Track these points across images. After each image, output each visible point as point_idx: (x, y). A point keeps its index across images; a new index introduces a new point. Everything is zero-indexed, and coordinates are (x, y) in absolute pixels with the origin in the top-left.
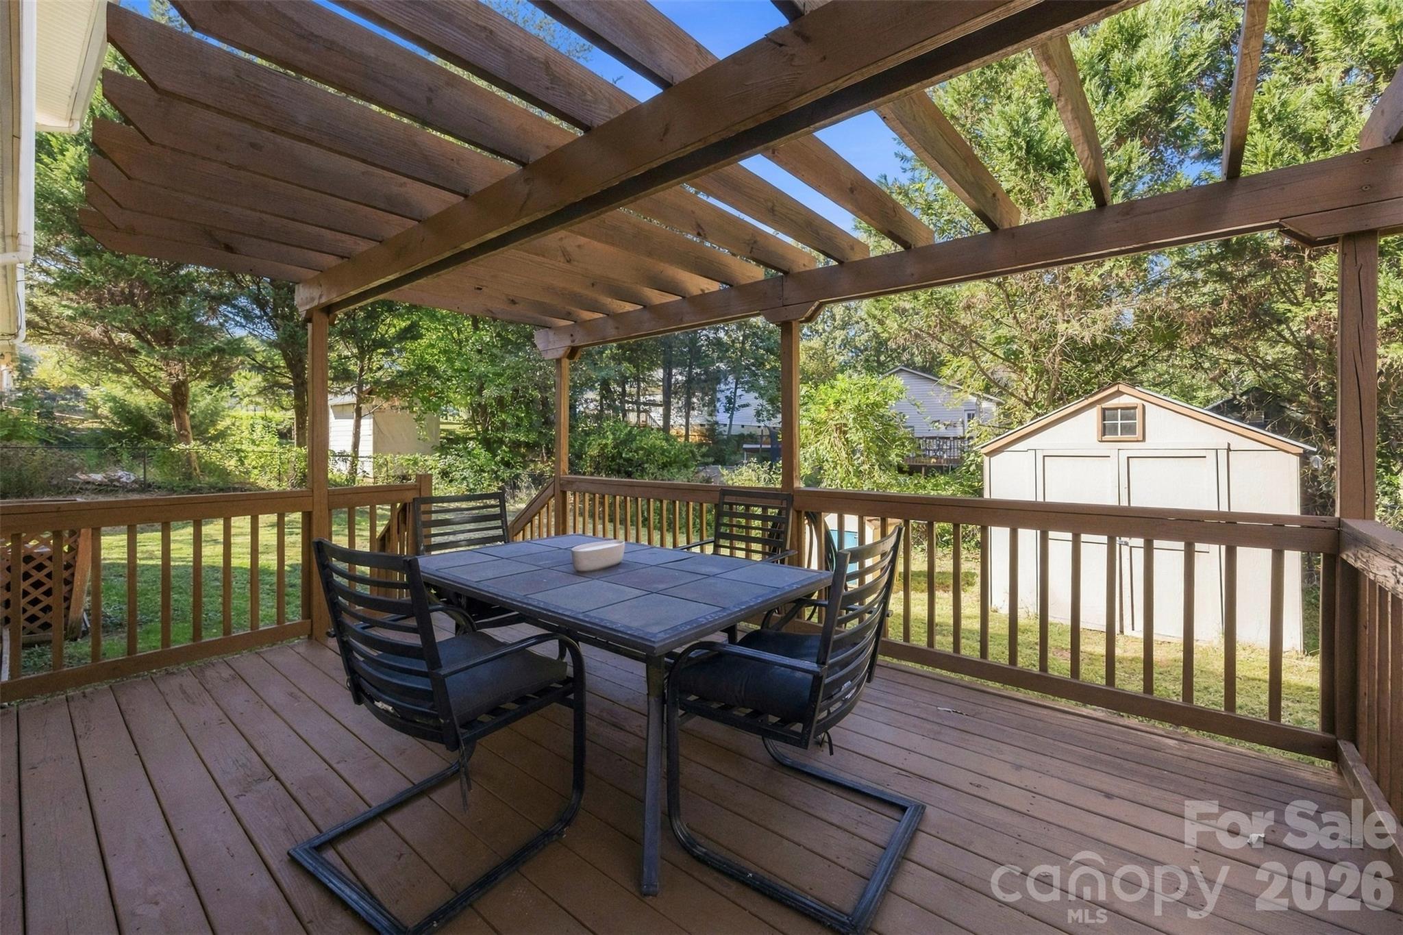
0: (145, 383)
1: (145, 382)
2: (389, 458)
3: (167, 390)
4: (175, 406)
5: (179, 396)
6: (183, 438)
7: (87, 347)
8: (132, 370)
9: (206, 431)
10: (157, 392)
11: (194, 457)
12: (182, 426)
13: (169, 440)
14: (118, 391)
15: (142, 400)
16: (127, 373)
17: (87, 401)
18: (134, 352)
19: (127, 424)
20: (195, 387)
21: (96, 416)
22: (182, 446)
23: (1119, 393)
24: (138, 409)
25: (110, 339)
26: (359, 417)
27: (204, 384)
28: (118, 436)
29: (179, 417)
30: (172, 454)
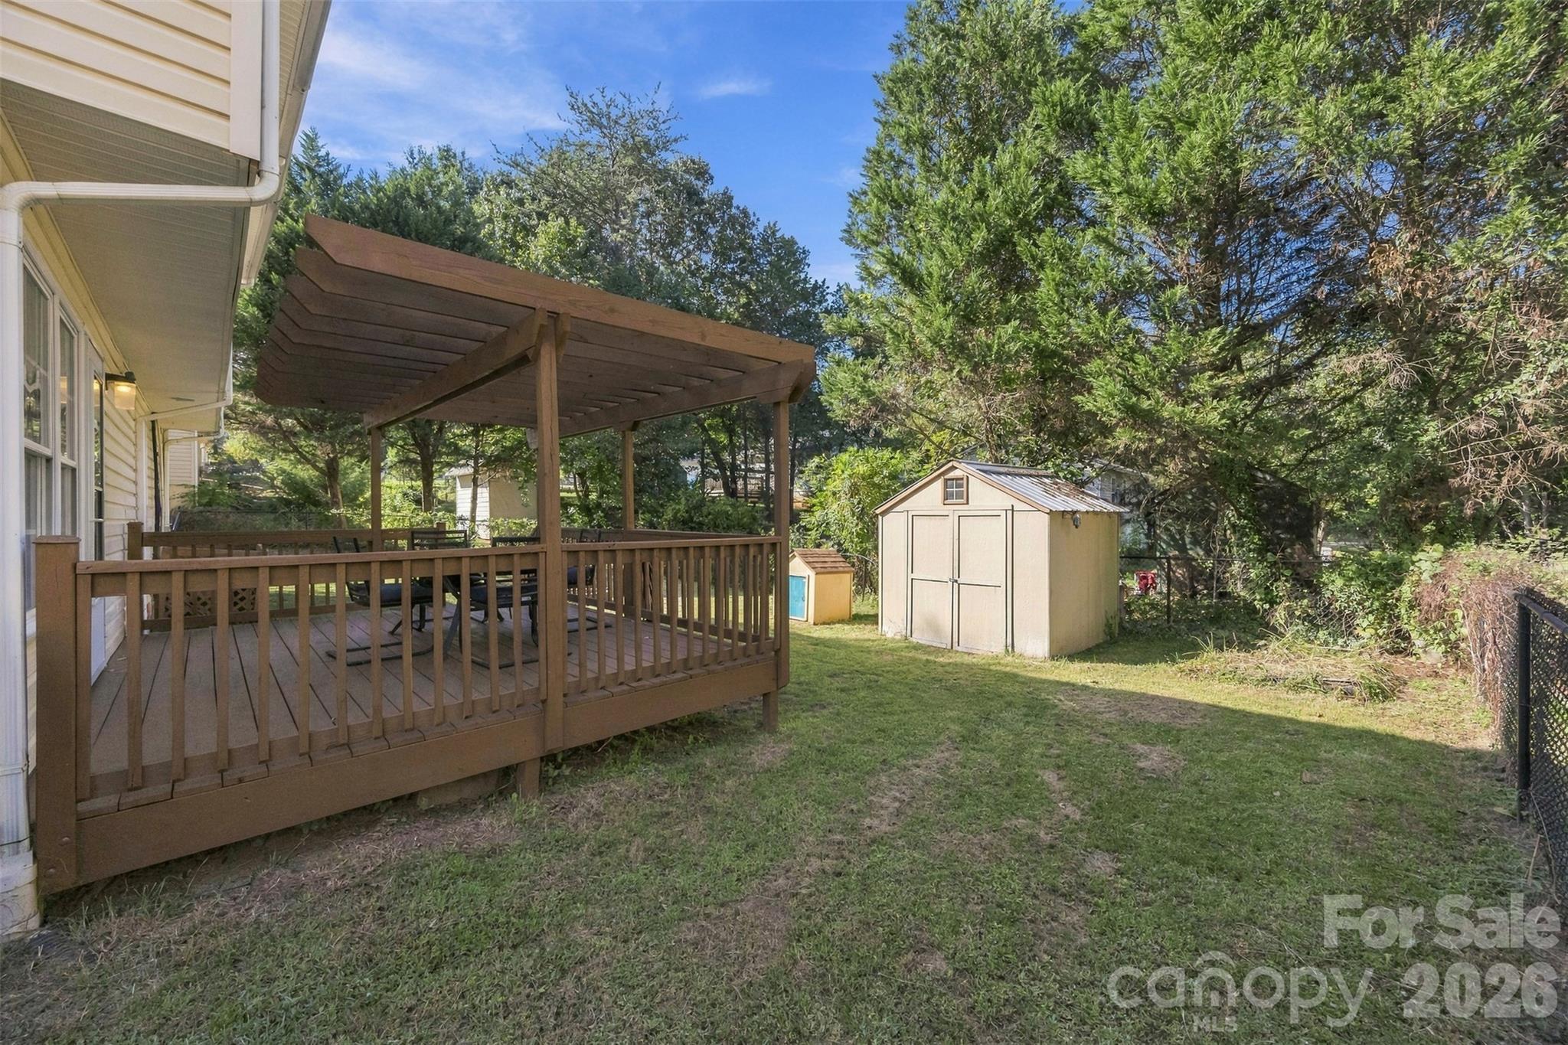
0: (304, 459)
1: (304, 457)
2: (499, 522)
3: (322, 465)
4: (329, 477)
5: (332, 471)
6: (336, 504)
7: (262, 430)
8: (296, 449)
9: (356, 498)
10: (315, 467)
11: (343, 519)
12: (334, 495)
13: (328, 506)
14: (286, 466)
15: (305, 473)
16: (292, 452)
17: (264, 472)
18: (295, 434)
19: (295, 492)
20: (345, 462)
21: (273, 487)
22: (334, 511)
23: (954, 468)
24: (303, 482)
25: (280, 425)
26: (476, 486)
27: (353, 460)
28: (288, 503)
29: (331, 487)
30: (327, 518)
